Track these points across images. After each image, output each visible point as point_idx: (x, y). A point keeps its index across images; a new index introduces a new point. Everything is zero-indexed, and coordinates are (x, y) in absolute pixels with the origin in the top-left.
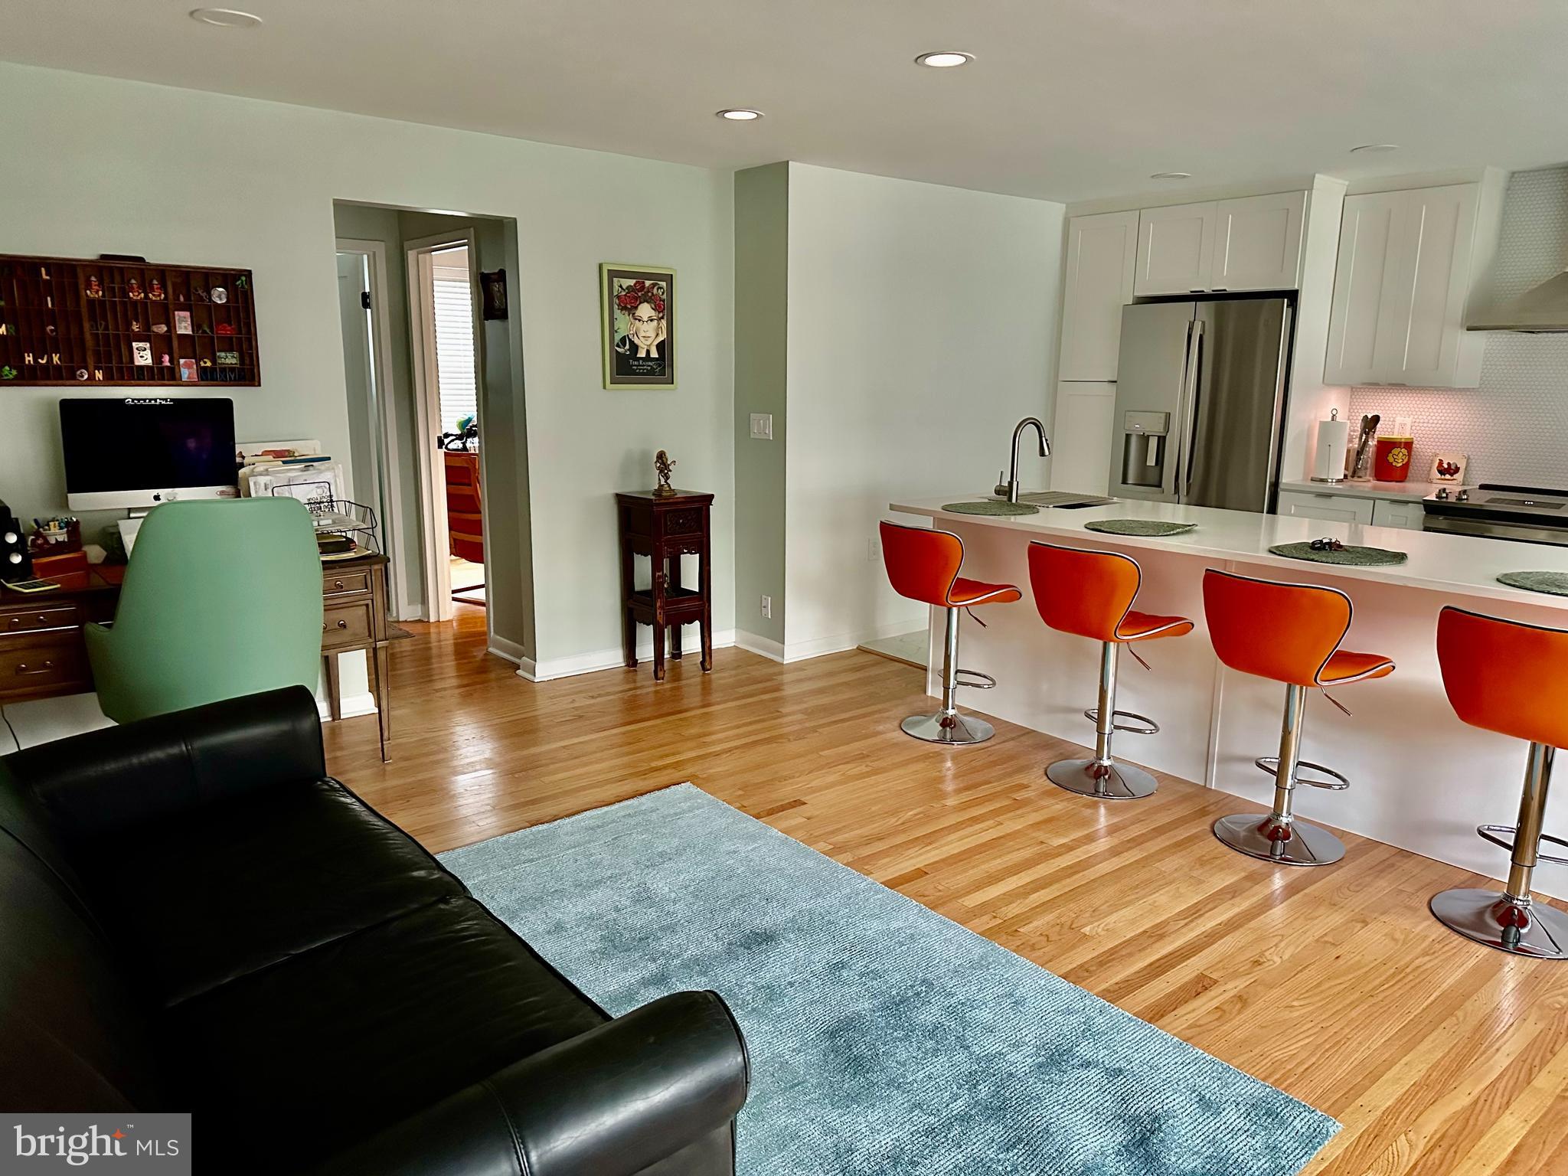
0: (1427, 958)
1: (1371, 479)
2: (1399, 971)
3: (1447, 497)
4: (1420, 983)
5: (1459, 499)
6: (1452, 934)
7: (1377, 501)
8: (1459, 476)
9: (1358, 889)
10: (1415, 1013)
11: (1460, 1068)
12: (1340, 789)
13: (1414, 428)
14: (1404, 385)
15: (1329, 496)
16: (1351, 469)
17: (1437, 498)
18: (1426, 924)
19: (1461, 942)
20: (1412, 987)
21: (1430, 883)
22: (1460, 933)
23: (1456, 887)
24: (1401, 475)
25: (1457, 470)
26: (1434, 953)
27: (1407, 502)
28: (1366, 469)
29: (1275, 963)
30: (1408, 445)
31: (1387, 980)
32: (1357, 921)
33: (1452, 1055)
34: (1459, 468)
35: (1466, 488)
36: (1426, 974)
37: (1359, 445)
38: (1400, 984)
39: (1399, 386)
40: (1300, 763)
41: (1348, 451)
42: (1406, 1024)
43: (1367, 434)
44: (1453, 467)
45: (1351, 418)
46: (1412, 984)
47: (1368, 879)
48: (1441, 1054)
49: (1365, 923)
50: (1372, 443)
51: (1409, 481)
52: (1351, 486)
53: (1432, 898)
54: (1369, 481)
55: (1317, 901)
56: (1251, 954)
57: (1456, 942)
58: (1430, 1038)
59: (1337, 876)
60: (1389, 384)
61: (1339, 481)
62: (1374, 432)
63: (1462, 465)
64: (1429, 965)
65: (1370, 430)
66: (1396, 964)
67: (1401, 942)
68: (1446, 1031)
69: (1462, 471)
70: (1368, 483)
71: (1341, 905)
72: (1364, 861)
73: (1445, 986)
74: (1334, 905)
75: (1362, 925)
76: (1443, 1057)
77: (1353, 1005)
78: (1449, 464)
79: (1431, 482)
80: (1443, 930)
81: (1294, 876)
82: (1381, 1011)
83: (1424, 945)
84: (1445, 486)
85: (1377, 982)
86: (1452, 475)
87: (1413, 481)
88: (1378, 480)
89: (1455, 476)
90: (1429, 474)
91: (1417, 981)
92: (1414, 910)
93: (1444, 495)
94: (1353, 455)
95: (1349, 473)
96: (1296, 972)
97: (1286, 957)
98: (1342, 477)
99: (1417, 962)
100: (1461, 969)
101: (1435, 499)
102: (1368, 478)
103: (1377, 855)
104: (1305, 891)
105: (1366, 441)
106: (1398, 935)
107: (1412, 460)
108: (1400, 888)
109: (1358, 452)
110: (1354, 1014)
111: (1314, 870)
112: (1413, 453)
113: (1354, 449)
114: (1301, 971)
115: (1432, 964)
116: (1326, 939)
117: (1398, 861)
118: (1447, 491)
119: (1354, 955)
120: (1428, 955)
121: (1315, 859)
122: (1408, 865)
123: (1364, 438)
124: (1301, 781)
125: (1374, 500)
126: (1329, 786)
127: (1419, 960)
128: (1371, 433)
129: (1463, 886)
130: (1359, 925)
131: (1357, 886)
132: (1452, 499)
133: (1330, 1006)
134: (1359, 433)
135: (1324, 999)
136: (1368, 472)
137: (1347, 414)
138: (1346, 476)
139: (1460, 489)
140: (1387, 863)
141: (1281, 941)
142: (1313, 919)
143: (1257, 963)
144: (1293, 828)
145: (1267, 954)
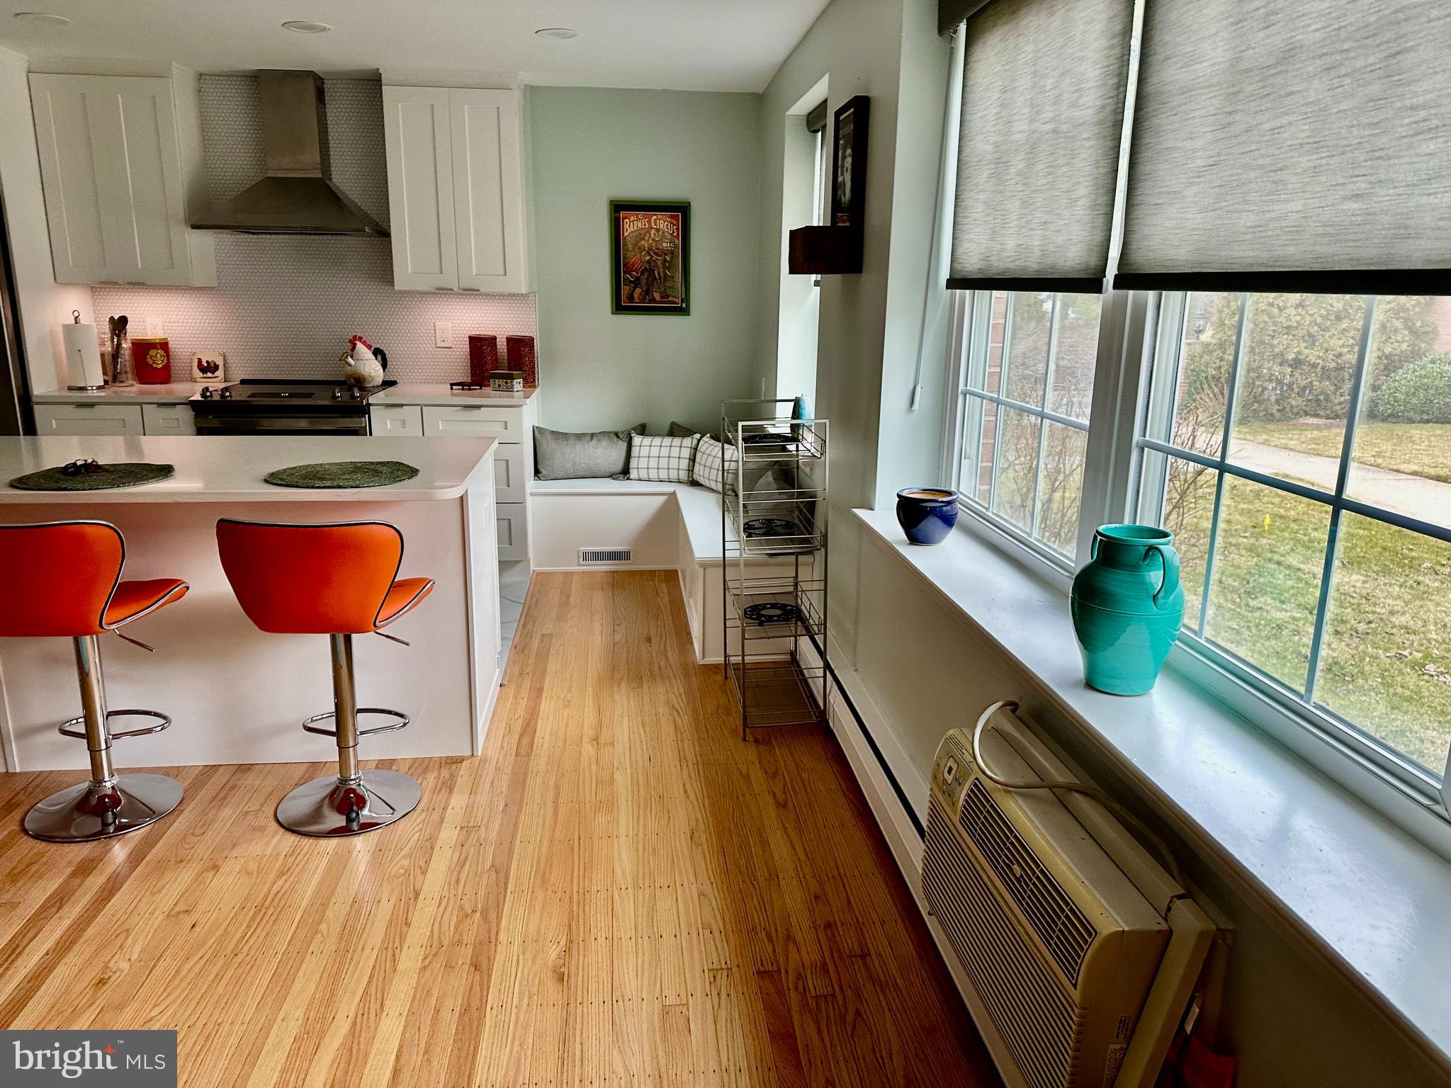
0: (284, 878)
1: (134, 382)
2: (259, 908)
3: (211, 396)
4: (280, 912)
5: (223, 396)
6: (303, 840)
7: (144, 406)
8: (220, 373)
9: (204, 828)
10: (283, 951)
11: (333, 993)
12: (162, 729)
13: (166, 328)
14: (143, 284)
15: (91, 405)
16: (110, 374)
17: (202, 397)
18: (278, 837)
19: (312, 843)
20: (275, 921)
21: (273, 791)
22: (308, 835)
23: (297, 785)
24: (164, 376)
25: (216, 368)
26: (289, 869)
27: (174, 405)
28: (126, 373)
29: (122, 972)
30: (164, 345)
31: (249, 927)
32: (207, 870)
33: (324, 981)
34: (218, 366)
35: (229, 384)
36: (286, 897)
37: (113, 348)
38: (262, 924)
39: (138, 285)
40: (110, 714)
41: (102, 355)
42: (276, 970)
43: (118, 336)
44: (212, 365)
45: (98, 319)
46: (273, 918)
47: (213, 812)
48: (314, 987)
49: (216, 868)
50: (126, 345)
51: (174, 382)
52: (116, 392)
53: (277, 808)
54: (132, 385)
55: (162, 867)
56: (92, 974)
57: (308, 845)
58: (301, 973)
59: (180, 825)
60: (129, 284)
61: (99, 388)
62: (125, 334)
63: (220, 362)
64: (286, 887)
65: (120, 331)
66: (254, 903)
67: (255, 874)
68: (314, 955)
69: (221, 367)
70: (132, 389)
71: (188, 858)
72: (205, 794)
73: (304, 904)
74: (182, 861)
75: (215, 871)
76: (317, 988)
77: (219, 977)
78: (207, 362)
79: (196, 382)
80: (292, 839)
81: (132, 845)
82: (249, 967)
83: (278, 866)
84: (207, 385)
85: (238, 935)
86: (213, 373)
87: (178, 381)
88: (142, 383)
89: (217, 374)
90: (191, 373)
91: (278, 911)
92: (262, 829)
93: (208, 394)
94: (108, 359)
95: (109, 378)
96: (149, 970)
97: (135, 957)
98: (102, 384)
99: (275, 889)
100: (316, 876)
101: (200, 399)
102: (131, 382)
103: (218, 780)
104: (147, 859)
105: (119, 345)
106: (253, 866)
107: (172, 361)
108: (245, 810)
109: (113, 355)
110: (220, 989)
111: (153, 827)
112: (171, 354)
113: (108, 354)
114: (154, 966)
115: (288, 884)
116: (177, 909)
117: (239, 780)
118: (211, 389)
119: (210, 913)
120: (283, 875)
121: (154, 813)
122: (250, 780)
123: (115, 340)
124: (116, 736)
125: (140, 404)
126: (149, 731)
127: (276, 885)
128: (123, 335)
129: (302, 782)
130: (210, 874)
131: (201, 827)
132: (216, 397)
133: (193, 993)
134: (109, 336)
135: (185, 989)
136: (129, 375)
137: (93, 316)
138: (106, 382)
139: (223, 385)
140: (228, 786)
141: (126, 938)
142: (160, 891)
143: (102, 982)
144: (121, 790)
145: (112, 964)
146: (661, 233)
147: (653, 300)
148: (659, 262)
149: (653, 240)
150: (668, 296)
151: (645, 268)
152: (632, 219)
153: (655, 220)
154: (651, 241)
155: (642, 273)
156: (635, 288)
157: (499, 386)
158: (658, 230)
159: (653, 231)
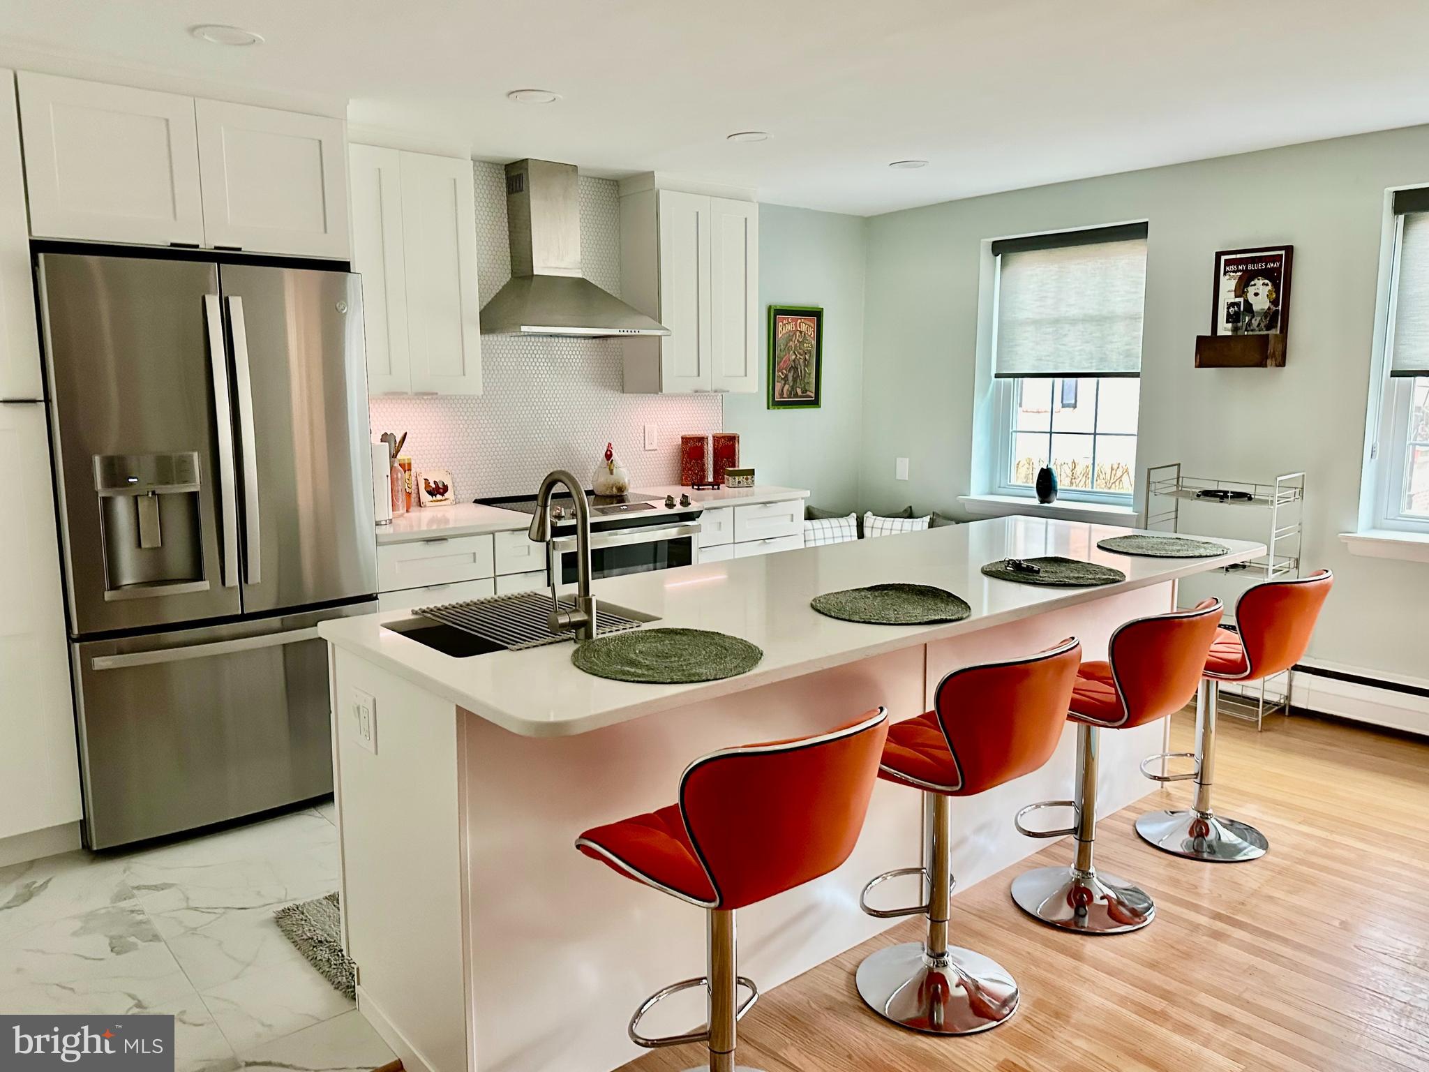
8: (450, 495)
15: (442, 540)
25: (445, 489)
34: (447, 485)
44: (441, 486)
63: (449, 483)
69: (450, 487)
78: (436, 483)
86: (443, 495)
89: (446, 495)
146: (803, 334)
147: (796, 395)
148: (801, 361)
149: (798, 341)
150: (806, 391)
151: (792, 366)
152: (784, 322)
153: (800, 323)
154: (796, 342)
155: (789, 371)
156: (785, 385)
157: (739, 482)
158: (801, 332)
159: (798, 333)
